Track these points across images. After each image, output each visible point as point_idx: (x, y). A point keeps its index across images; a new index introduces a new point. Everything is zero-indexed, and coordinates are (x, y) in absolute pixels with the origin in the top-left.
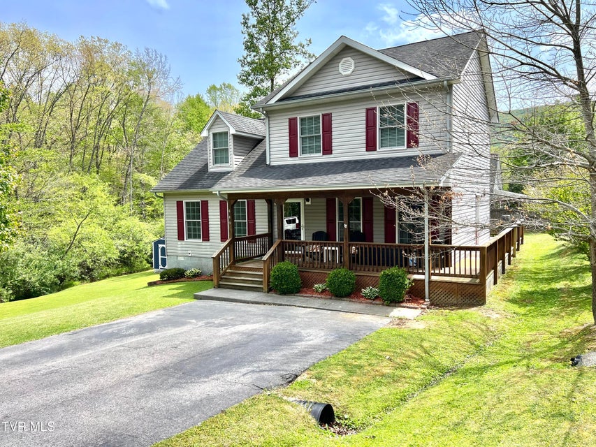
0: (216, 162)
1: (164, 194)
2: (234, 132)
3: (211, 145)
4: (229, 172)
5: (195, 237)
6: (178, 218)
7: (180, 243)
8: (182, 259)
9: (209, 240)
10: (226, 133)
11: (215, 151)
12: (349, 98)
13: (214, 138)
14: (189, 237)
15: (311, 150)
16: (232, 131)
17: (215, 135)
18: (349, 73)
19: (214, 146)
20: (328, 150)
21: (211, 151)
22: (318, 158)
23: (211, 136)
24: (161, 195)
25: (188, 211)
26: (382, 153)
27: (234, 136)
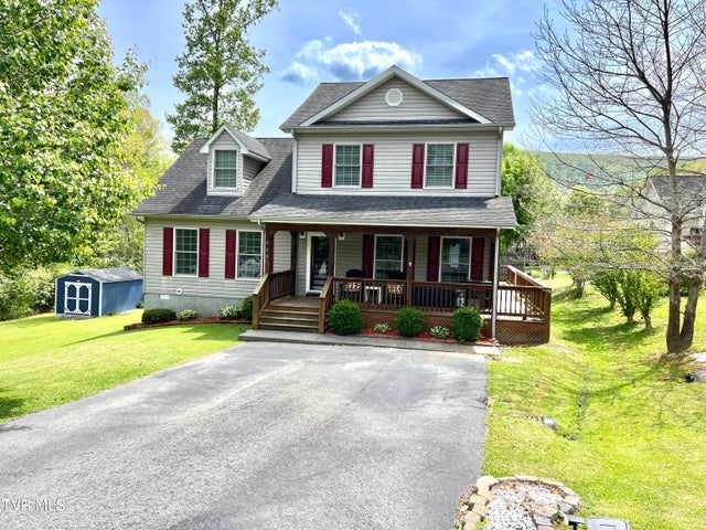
0: (217, 184)
1: (146, 218)
2: (246, 152)
3: (213, 164)
4: (237, 198)
5: (187, 271)
6: (164, 248)
7: (164, 278)
8: (167, 297)
9: (207, 276)
10: (235, 152)
11: (217, 171)
12: (395, 130)
13: (217, 156)
14: (179, 271)
15: (347, 181)
16: (244, 151)
17: (217, 152)
18: (396, 104)
19: (216, 166)
20: (368, 183)
21: (213, 172)
22: (356, 190)
23: (214, 153)
24: (142, 218)
25: (178, 240)
26: (428, 191)
27: (245, 156)
